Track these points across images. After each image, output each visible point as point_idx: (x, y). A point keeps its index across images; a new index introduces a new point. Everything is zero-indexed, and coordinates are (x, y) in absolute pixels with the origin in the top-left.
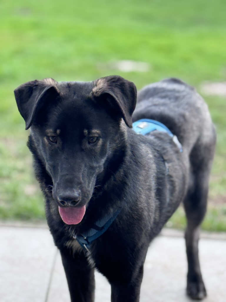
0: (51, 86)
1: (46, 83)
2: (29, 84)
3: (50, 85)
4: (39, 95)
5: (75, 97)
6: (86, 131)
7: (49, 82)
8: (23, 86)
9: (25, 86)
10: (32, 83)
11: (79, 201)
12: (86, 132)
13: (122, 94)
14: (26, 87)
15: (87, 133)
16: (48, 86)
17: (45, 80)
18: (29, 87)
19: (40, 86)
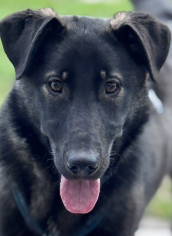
0: (52, 18)
1: (45, 14)
2: (19, 14)
3: (50, 17)
4: (36, 32)
5: (86, 32)
6: (103, 73)
7: (48, 13)
8: (10, 18)
9: (13, 17)
10: (23, 13)
11: (97, 167)
12: (103, 75)
13: (149, 36)
14: (14, 19)
15: (105, 75)
16: (47, 17)
17: (43, 10)
18: (19, 18)
19: (35, 18)
